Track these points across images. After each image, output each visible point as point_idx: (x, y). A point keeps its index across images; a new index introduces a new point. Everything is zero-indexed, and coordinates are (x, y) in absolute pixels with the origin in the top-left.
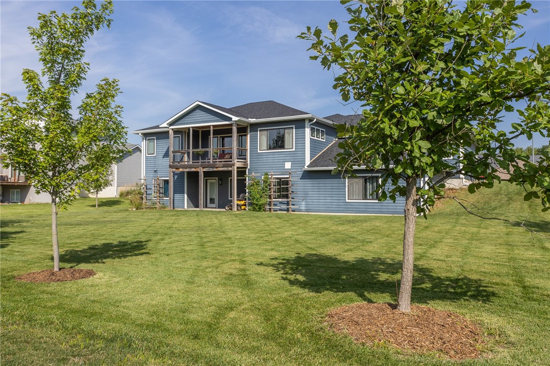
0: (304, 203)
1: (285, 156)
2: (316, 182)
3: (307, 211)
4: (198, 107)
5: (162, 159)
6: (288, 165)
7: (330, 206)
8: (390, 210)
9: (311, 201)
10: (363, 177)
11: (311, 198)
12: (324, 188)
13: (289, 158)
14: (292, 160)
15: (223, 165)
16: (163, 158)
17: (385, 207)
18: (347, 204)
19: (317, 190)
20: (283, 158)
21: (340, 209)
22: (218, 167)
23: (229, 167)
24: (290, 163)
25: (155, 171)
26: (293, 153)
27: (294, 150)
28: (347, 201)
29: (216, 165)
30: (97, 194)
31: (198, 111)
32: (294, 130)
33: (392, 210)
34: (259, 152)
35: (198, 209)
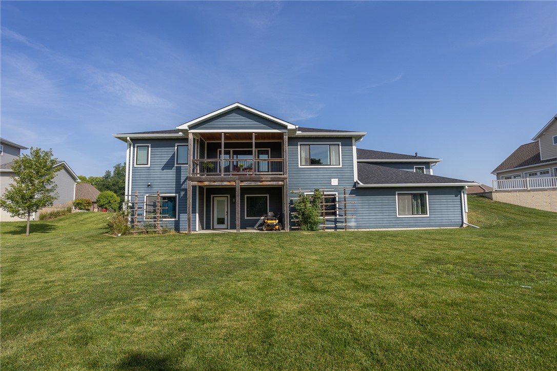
0: (353, 220)
1: (331, 172)
2: (366, 199)
3: (357, 227)
4: (237, 110)
5: (161, 171)
6: (335, 182)
7: (381, 222)
8: (437, 224)
9: (361, 217)
10: (411, 194)
11: (361, 215)
12: (374, 204)
13: (336, 174)
14: (339, 177)
15: (272, 178)
16: (163, 169)
17: (432, 221)
18: (398, 219)
19: (367, 207)
20: (329, 174)
21: (391, 224)
22: (262, 181)
23: (279, 181)
24: (337, 179)
25: (149, 185)
26: (339, 169)
27: (341, 166)
28: (398, 216)
29: (262, 178)
30: (29, 216)
31: (234, 114)
32: (340, 147)
33: (439, 223)
34: (300, 167)
35: (235, 231)
